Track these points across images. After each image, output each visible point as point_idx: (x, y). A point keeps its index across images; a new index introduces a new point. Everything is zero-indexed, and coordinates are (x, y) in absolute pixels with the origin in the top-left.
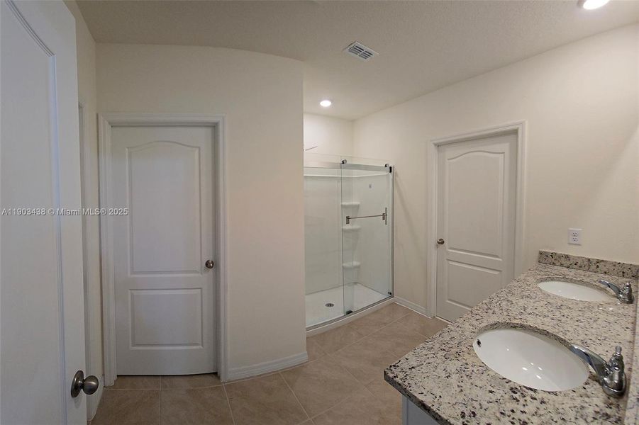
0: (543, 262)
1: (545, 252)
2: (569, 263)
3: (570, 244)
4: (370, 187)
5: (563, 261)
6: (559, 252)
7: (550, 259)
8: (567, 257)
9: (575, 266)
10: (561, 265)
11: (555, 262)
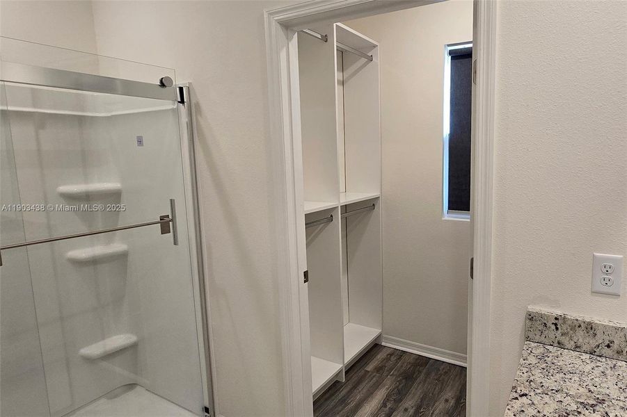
0: (537, 338)
1: (542, 316)
2: (593, 343)
3: (595, 293)
4: (140, 142)
5: (580, 336)
6: (573, 314)
7: (551, 333)
8: (590, 328)
9: (606, 351)
10: (577, 348)
11: (563, 339)
